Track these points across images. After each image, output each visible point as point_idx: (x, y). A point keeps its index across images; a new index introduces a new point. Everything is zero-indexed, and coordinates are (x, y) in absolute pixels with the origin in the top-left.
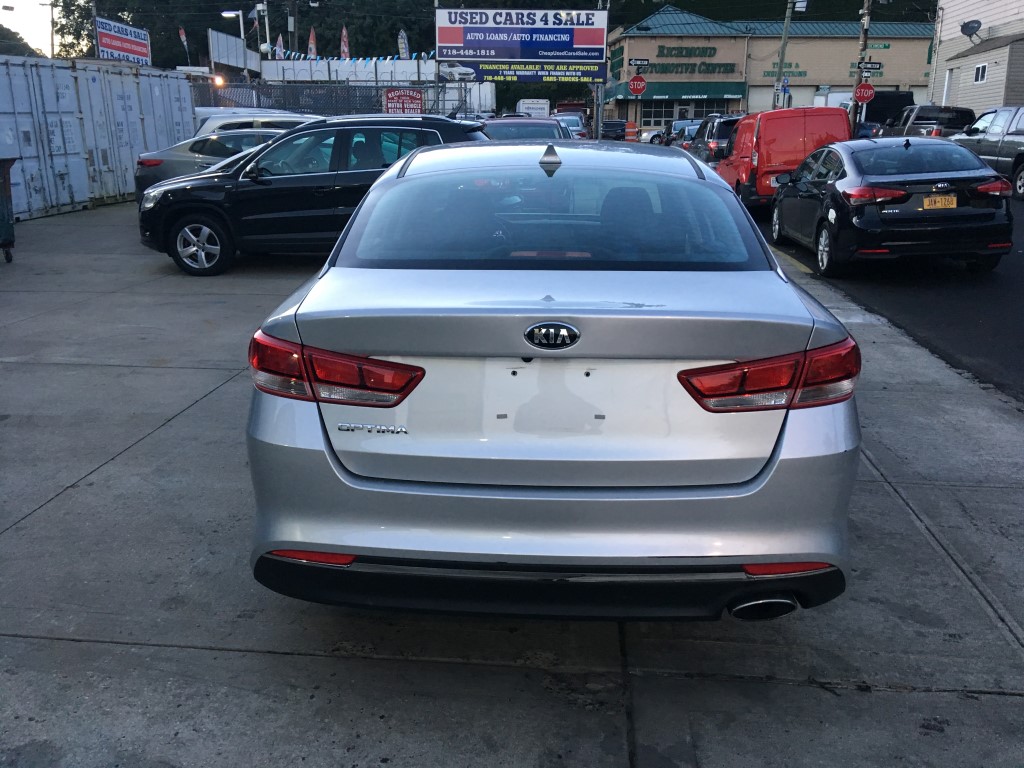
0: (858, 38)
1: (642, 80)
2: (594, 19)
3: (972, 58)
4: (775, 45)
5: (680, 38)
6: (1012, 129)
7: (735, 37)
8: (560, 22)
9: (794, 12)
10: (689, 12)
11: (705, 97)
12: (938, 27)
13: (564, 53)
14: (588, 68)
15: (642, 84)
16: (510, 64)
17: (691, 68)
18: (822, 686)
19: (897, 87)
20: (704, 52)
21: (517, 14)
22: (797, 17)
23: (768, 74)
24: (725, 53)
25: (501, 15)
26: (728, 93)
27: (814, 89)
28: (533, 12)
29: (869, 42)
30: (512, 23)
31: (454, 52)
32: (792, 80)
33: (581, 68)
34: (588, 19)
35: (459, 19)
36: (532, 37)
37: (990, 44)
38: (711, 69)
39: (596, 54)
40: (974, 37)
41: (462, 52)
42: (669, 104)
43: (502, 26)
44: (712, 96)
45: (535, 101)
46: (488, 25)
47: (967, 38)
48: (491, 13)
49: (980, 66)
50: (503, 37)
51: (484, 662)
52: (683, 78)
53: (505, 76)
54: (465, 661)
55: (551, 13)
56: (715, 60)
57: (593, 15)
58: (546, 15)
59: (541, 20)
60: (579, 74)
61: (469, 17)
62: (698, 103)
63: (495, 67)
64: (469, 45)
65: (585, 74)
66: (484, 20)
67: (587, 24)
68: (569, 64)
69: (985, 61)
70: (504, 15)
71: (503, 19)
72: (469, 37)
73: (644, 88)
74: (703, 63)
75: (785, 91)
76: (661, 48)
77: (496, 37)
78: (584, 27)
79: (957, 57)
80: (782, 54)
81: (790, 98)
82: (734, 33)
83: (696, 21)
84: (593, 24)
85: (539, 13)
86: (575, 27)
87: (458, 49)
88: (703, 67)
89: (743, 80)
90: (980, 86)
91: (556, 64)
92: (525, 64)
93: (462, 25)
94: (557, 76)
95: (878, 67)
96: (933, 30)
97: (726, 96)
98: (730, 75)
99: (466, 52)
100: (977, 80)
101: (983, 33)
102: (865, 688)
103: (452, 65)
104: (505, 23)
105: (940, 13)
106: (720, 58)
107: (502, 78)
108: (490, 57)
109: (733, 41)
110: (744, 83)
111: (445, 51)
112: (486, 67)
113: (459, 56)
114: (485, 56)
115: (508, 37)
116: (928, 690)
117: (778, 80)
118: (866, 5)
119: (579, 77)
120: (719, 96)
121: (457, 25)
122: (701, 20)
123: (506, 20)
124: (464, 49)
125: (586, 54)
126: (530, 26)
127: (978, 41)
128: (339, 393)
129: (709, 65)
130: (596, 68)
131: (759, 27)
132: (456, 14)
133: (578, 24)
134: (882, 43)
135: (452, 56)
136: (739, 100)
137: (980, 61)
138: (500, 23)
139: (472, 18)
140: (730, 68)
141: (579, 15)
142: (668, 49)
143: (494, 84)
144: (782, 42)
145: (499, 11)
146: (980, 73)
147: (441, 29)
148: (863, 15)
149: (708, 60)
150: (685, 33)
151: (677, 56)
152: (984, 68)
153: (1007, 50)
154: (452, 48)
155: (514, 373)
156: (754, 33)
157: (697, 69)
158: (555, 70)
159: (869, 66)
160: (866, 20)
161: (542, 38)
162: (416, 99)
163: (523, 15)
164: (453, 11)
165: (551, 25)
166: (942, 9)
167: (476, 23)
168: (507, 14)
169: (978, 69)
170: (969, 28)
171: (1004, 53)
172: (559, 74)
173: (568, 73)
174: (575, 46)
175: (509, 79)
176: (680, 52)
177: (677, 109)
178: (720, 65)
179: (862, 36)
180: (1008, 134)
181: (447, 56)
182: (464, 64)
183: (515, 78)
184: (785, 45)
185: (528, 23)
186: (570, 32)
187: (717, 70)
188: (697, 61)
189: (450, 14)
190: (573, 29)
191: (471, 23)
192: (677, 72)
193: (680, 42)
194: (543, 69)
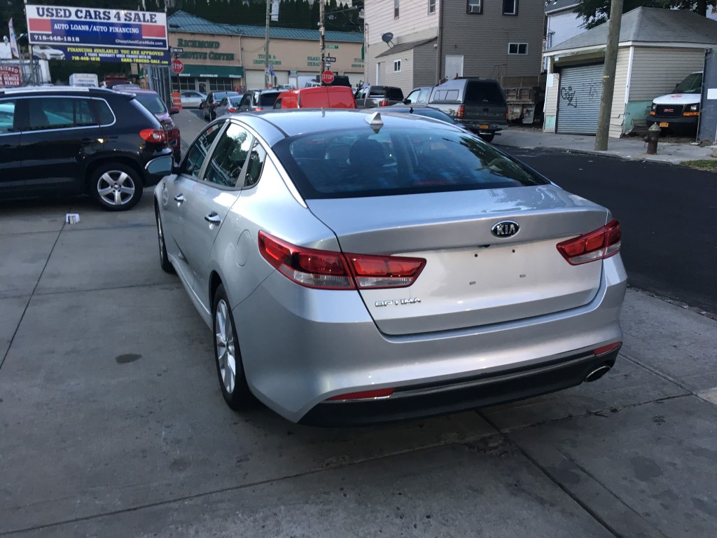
0: (319, 41)
1: (180, 63)
2: (156, 19)
3: (391, 57)
4: (262, 43)
5: (193, 34)
6: (432, 100)
7: (231, 36)
8: (130, 19)
9: (270, 21)
10: (197, 17)
11: (216, 76)
12: (366, 36)
13: (136, 42)
14: (155, 53)
15: (180, 66)
16: (93, 48)
17: (204, 56)
18: (596, 414)
19: (337, 73)
20: (211, 45)
21: (95, 12)
22: (273, 24)
23: (256, 62)
24: (226, 46)
25: (81, 12)
26: (231, 74)
27: (287, 73)
28: (107, 10)
29: (326, 44)
30: (91, 18)
31: (45, 38)
32: (276, 67)
33: (150, 53)
34: (152, 18)
35: (46, 12)
36: (109, 29)
37: (400, 48)
38: (217, 56)
39: (161, 43)
40: (390, 43)
41: (51, 38)
42: (191, 80)
43: (83, 19)
44: (222, 76)
45: (85, 75)
46: (71, 19)
47: (385, 44)
48: (73, 10)
49: (397, 61)
50: (85, 28)
51: (423, 448)
52: (199, 62)
53: (90, 57)
54: (412, 450)
55: (123, 13)
56: (220, 51)
57: (155, 16)
58: (118, 14)
59: (115, 17)
60: (149, 57)
61: (54, 12)
62: (212, 80)
63: (80, 50)
64: (55, 33)
65: (154, 57)
66: (67, 14)
67: (151, 21)
68: (140, 50)
69: (400, 58)
70: (84, 12)
71: (83, 15)
72: (56, 27)
73: (182, 68)
74: (212, 53)
75: (272, 74)
76: (180, 40)
77: (79, 28)
78: (150, 24)
79: (382, 55)
80: (267, 49)
81: (275, 78)
82: (230, 33)
83: (203, 23)
84: (155, 22)
85: (113, 12)
86: (142, 23)
87: (48, 36)
88: (212, 56)
89: (241, 65)
90: (399, 74)
91: (130, 50)
92: (106, 48)
93: (49, 18)
94: (132, 59)
95: (334, 60)
96: (363, 37)
97: (231, 76)
98: (231, 62)
99: (55, 38)
100: (396, 70)
101: (394, 41)
102: (614, 411)
103: (43, 47)
104: (86, 17)
105: (367, 27)
106: (222, 50)
107: (87, 59)
108: (75, 42)
109: (230, 38)
110: (242, 68)
111: (36, 37)
112: (73, 50)
113: (49, 41)
114: (72, 42)
115: (89, 28)
116: (640, 404)
117: (267, 66)
118: (321, 20)
119: (150, 60)
120: (225, 76)
121: (45, 17)
122: (206, 23)
123: (86, 15)
124: (53, 35)
125: (153, 43)
126: (106, 21)
127: (392, 46)
128: (371, 281)
129: (217, 54)
130: (162, 54)
131: (248, 30)
132: (43, 9)
133: (144, 21)
134: (333, 45)
135: (42, 41)
136: (240, 79)
137: (397, 58)
138: (82, 17)
139: (57, 13)
140: (230, 57)
141: (144, 15)
142: (185, 41)
143: (47, 62)
144: (266, 41)
145: (80, 9)
146: (397, 66)
147: (30, 20)
148: (320, 26)
149: (215, 51)
150: (196, 31)
151: (192, 46)
152: (399, 62)
153: (412, 51)
154: (42, 35)
155: (476, 255)
156: (244, 34)
157: (208, 56)
158: (130, 54)
159: (329, 59)
160: (322, 29)
161: (117, 30)
162: (14, 73)
163: (100, 13)
164: (41, 7)
165: (122, 21)
166: (366, 24)
167: (61, 16)
168: (87, 11)
169: (396, 63)
170: (387, 38)
171: (410, 54)
172: (134, 57)
173: (140, 57)
174: (144, 37)
175: (93, 59)
176: (194, 44)
177: (197, 84)
178: (223, 55)
179: (321, 40)
180: (429, 103)
181: (38, 40)
182: (54, 47)
183: (98, 59)
184: (268, 42)
185: (104, 18)
186: (139, 27)
187: (222, 57)
188: (208, 51)
189: (38, 9)
190: (141, 25)
191: (57, 16)
192: (194, 58)
193: (193, 36)
194: (120, 53)
